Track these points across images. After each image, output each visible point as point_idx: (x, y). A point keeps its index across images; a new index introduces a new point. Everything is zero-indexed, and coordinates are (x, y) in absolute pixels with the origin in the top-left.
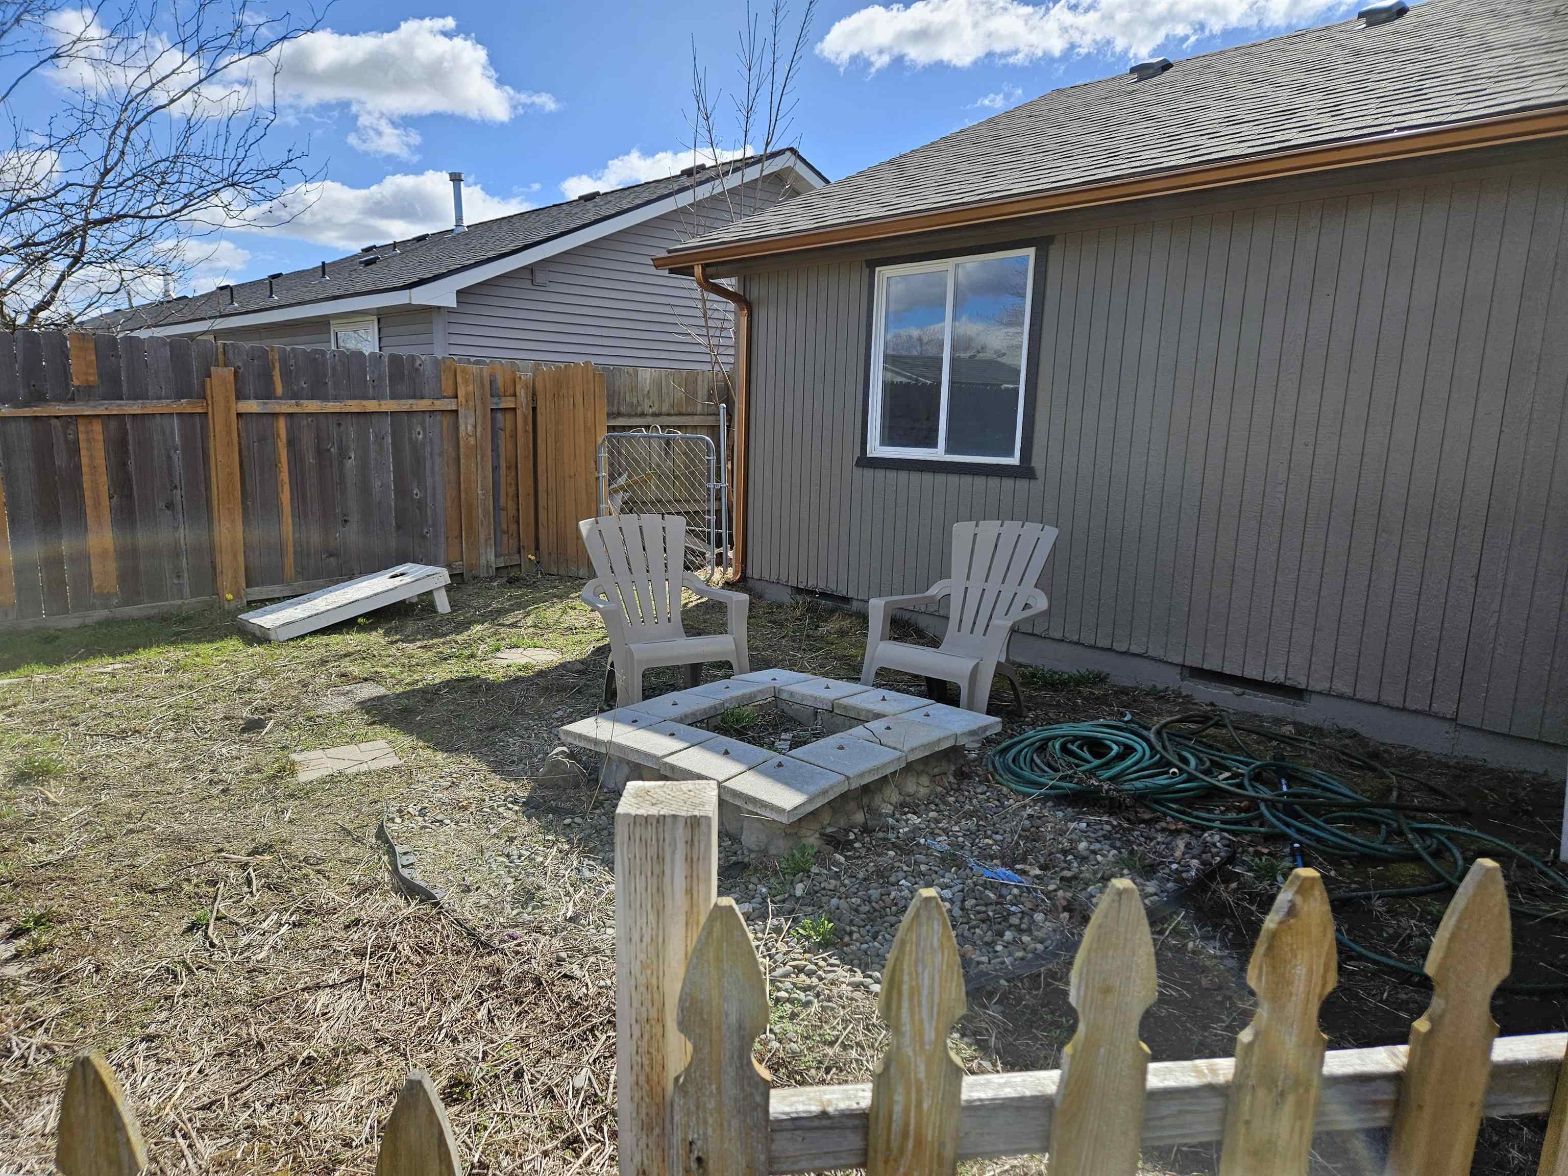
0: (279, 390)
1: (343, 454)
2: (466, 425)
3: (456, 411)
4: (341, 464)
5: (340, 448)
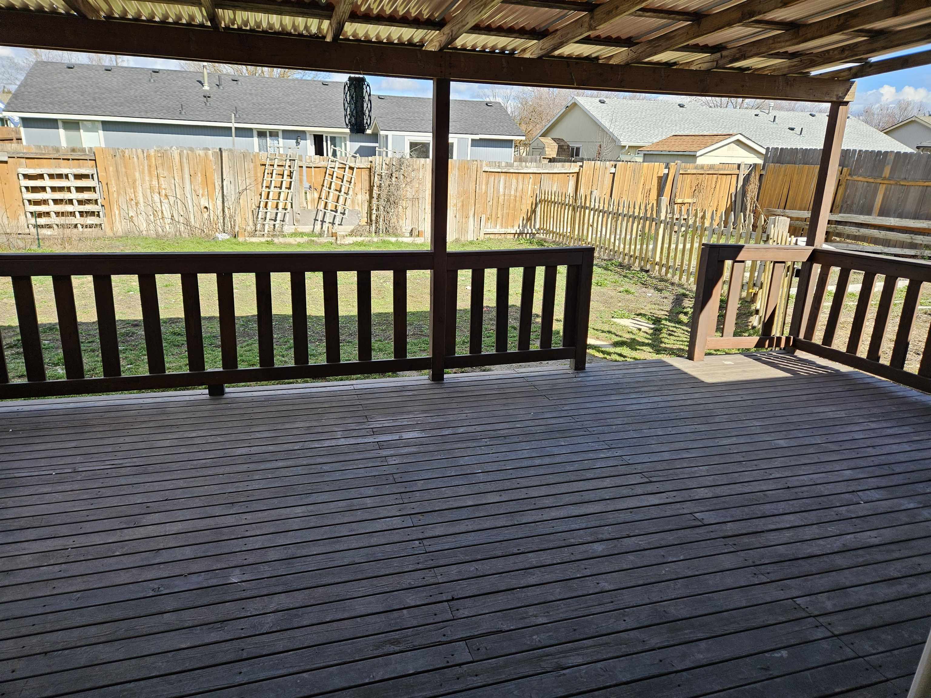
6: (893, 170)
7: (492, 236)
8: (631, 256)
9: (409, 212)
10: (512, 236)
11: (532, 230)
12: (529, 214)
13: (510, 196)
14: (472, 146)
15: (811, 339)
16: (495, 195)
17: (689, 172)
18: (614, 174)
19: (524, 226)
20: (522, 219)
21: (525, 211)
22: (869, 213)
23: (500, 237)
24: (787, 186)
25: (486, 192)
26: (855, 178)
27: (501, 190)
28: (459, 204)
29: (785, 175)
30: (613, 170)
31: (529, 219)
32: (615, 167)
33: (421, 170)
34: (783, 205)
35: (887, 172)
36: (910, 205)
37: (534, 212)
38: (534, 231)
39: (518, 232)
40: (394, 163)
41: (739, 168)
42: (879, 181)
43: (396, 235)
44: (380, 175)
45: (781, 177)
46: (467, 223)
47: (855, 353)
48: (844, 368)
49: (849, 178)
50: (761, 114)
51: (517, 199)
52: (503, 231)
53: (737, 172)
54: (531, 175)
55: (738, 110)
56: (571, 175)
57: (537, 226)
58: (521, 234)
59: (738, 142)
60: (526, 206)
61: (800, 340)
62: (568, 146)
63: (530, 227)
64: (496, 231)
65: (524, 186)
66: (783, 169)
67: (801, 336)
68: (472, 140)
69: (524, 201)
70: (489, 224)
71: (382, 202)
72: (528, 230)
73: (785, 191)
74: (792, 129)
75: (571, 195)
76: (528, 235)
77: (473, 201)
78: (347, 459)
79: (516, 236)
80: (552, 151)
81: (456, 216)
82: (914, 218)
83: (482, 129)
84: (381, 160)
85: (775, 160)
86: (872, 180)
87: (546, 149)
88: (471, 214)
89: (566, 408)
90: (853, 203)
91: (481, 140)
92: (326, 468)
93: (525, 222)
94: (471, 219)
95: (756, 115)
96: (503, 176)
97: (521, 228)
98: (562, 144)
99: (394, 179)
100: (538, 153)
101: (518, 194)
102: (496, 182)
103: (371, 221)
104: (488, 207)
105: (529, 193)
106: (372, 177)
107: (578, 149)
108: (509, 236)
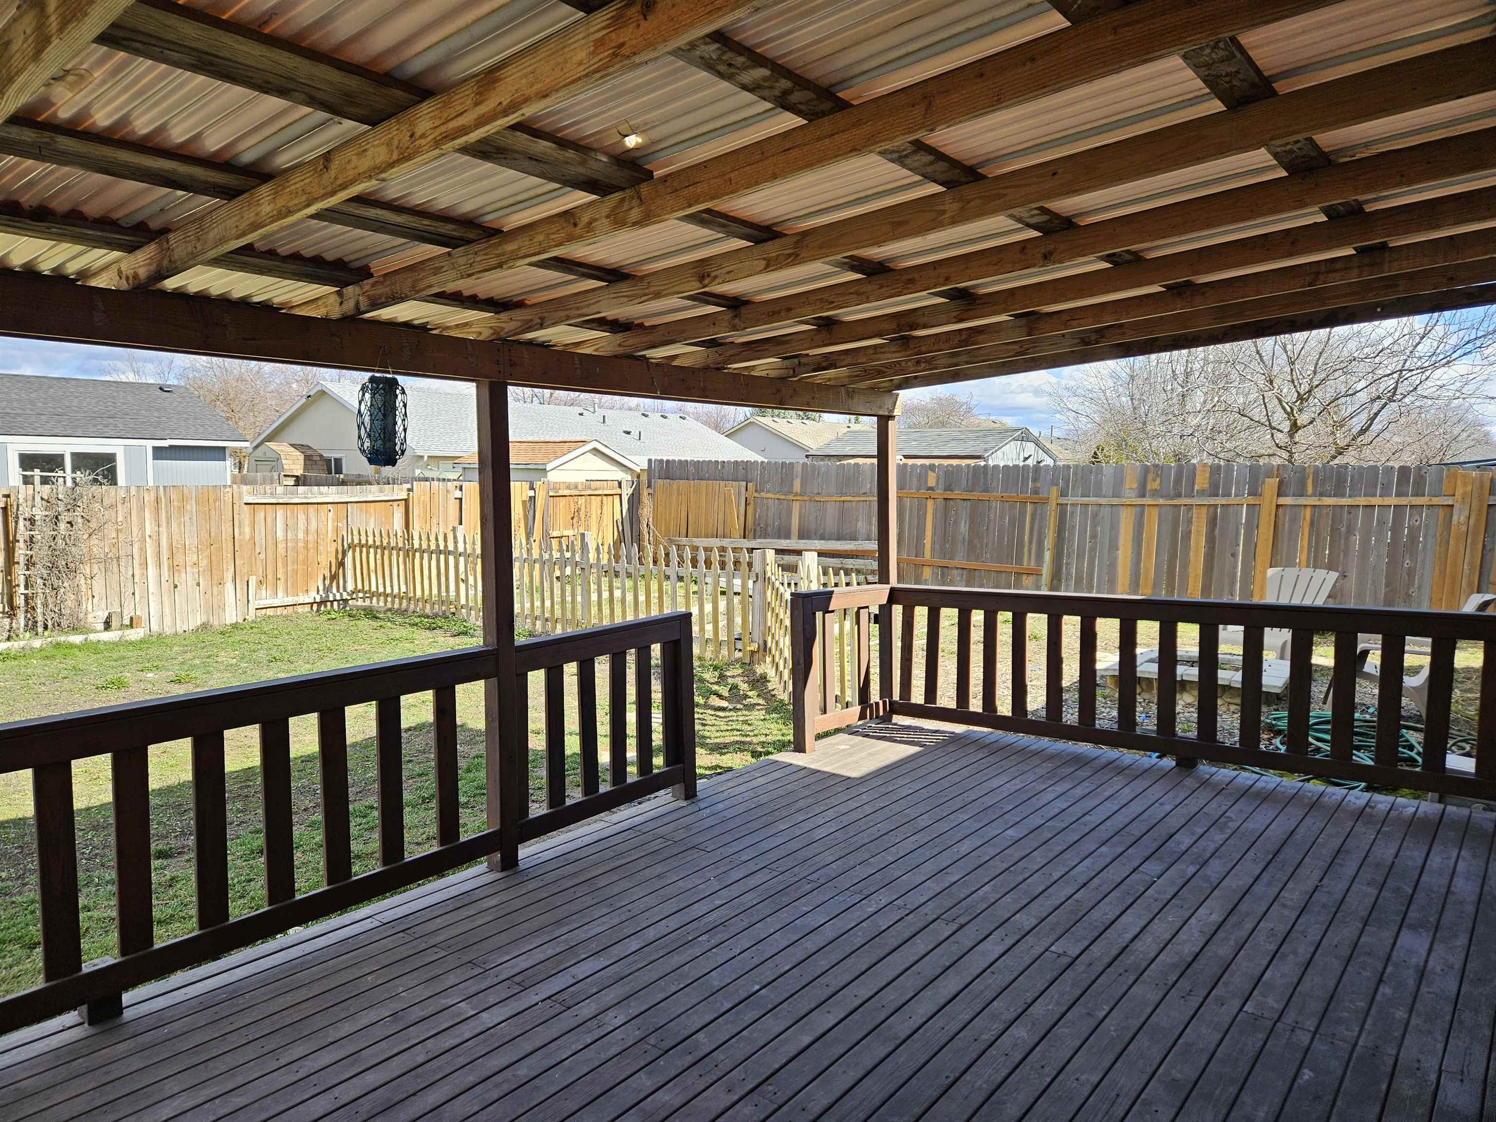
0: (1310, 490)
1: (1350, 531)
2: (1459, 517)
3: (1452, 506)
4: (1347, 539)
5: (1348, 527)
6: (803, 484)
7: (270, 612)
8: (547, 620)
9: (98, 585)
10: (307, 608)
11: (341, 595)
12: (333, 570)
13: (296, 540)
14: (155, 458)
15: (909, 699)
16: (270, 542)
17: (561, 493)
18: (461, 499)
19: (327, 590)
20: (321, 578)
21: (325, 563)
22: (788, 536)
23: (285, 612)
24: (684, 508)
25: (253, 538)
26: (763, 494)
27: (280, 534)
28: (204, 563)
29: (679, 494)
30: (458, 494)
31: (334, 577)
32: (461, 489)
33: (119, 506)
34: (684, 532)
35: (797, 486)
36: (831, 524)
37: (341, 564)
38: (345, 596)
39: (318, 600)
40: (60, 496)
41: (620, 487)
42: (791, 497)
43: (74, 629)
44: (32, 521)
45: (674, 496)
46: (221, 593)
47: (968, 707)
48: (959, 729)
49: (756, 495)
50: (585, 412)
51: (310, 546)
52: (290, 600)
53: (618, 491)
54: (330, 507)
55: (546, 406)
56: (395, 504)
57: (350, 587)
58: (323, 602)
59: (596, 451)
60: (327, 556)
61: (896, 702)
62: (321, 456)
63: (338, 591)
64: (276, 602)
65: (321, 525)
66: (675, 487)
67: (896, 697)
68: (155, 449)
69: (321, 548)
70: (264, 591)
71: (39, 570)
72: (334, 595)
73: (684, 514)
74: (628, 433)
75: (400, 534)
76: (335, 603)
77: (230, 555)
78: (538, 1044)
79: (315, 607)
80: (295, 464)
81: (198, 584)
82: (838, 539)
83: (164, 430)
84: (31, 492)
85: (663, 475)
86: (783, 497)
87: (284, 462)
88: (229, 576)
89: (745, 858)
90: (767, 526)
91: (172, 447)
92: (523, 1071)
93: (327, 582)
94: (229, 586)
95: (581, 414)
96: (280, 511)
97: (321, 592)
98: (309, 453)
99: (62, 526)
100: (269, 467)
101: (311, 538)
102: (269, 519)
103: (12, 607)
104: (259, 563)
105: (330, 535)
106: (12, 525)
107: (338, 461)
108: (300, 609)
